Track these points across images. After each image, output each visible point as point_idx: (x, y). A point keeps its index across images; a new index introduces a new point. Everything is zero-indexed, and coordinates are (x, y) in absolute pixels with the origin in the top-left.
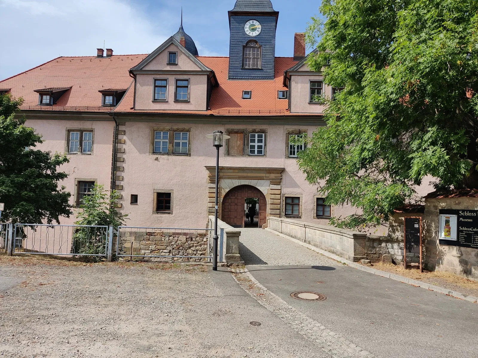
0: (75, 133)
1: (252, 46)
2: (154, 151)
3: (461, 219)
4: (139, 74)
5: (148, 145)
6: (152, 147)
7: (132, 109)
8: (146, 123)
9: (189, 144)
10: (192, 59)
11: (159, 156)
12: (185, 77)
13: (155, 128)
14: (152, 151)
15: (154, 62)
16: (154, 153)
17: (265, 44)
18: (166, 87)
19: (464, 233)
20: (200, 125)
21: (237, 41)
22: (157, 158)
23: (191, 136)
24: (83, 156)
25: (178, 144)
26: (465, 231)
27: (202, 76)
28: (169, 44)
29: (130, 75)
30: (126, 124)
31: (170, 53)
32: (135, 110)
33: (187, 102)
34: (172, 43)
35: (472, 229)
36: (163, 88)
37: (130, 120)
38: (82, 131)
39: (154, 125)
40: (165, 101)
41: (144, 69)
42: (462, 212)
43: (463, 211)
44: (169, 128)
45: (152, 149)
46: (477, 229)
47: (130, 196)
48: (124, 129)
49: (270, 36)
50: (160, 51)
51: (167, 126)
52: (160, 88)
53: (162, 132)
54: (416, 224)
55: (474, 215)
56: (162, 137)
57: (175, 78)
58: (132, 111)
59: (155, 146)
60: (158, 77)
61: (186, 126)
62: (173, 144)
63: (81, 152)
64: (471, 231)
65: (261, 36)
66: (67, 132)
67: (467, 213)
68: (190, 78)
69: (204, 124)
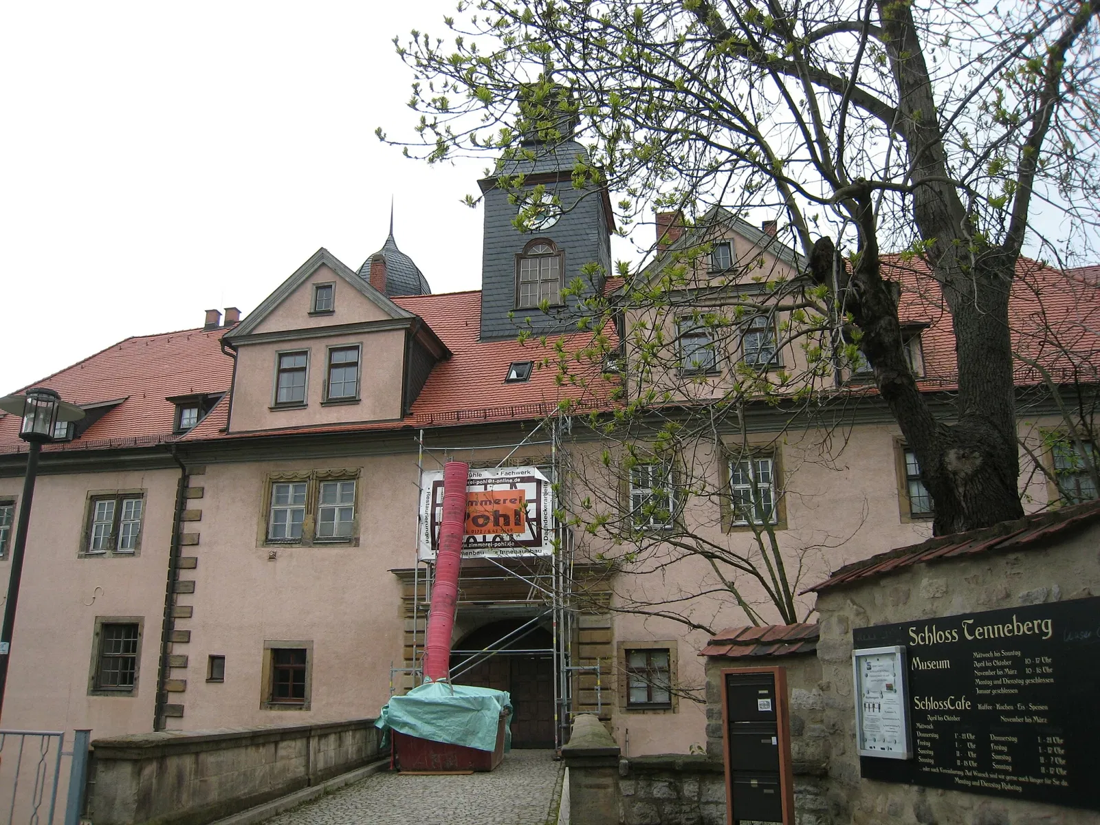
0: (106, 502)
1: (540, 253)
2: (270, 537)
3: (916, 661)
4: (244, 345)
5: (255, 520)
6: (264, 525)
7: (221, 431)
8: (254, 467)
9: (356, 512)
10: (368, 295)
11: (280, 550)
12: (351, 341)
13: (275, 475)
14: (264, 538)
15: (280, 312)
16: (268, 541)
17: (571, 244)
18: (304, 369)
19: (928, 723)
20: (385, 459)
21: (501, 244)
22: (275, 554)
23: (360, 488)
24: (118, 561)
25: (329, 515)
26: (933, 712)
27: (391, 333)
28: (316, 267)
29: (223, 351)
30: (207, 469)
31: (319, 288)
32: (228, 434)
33: (354, 401)
34: (323, 264)
35: (953, 704)
36: (297, 374)
37: (216, 461)
38: (120, 497)
39: (274, 468)
40: (300, 405)
41: (256, 332)
42: (916, 632)
43: (920, 625)
44: (306, 472)
45: (264, 532)
46: (966, 700)
47: (207, 660)
48: (202, 484)
49: (584, 226)
50: (295, 286)
51: (302, 468)
52: (291, 375)
53: (291, 486)
54: (763, 696)
55: (953, 638)
56: (290, 500)
57: (327, 346)
58: (223, 436)
59: (272, 522)
60: (287, 347)
61: (349, 465)
62: (315, 514)
63: (116, 549)
64: (950, 712)
65: (562, 228)
66: (88, 501)
67: (930, 631)
68: (362, 343)
69: (395, 454)
